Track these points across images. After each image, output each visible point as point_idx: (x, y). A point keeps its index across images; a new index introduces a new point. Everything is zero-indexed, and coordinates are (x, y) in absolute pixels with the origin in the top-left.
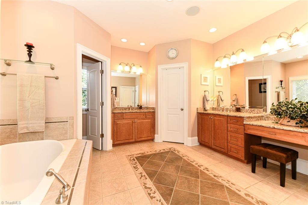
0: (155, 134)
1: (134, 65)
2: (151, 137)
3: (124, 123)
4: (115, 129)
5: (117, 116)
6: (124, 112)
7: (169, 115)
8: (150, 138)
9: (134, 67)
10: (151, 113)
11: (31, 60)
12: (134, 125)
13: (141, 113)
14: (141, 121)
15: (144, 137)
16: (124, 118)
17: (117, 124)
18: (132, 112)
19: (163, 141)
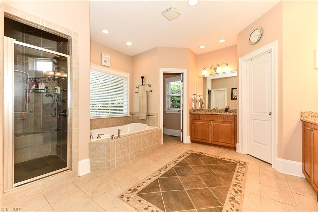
0: (237, 142)
1: (219, 66)
2: (231, 145)
3: (200, 124)
4: (193, 128)
5: (194, 116)
6: (200, 113)
7: (254, 121)
8: (229, 145)
9: (219, 67)
10: (231, 116)
11: (143, 84)
12: (210, 127)
13: (218, 116)
14: (218, 124)
15: (221, 141)
16: (200, 119)
17: (194, 123)
18: (208, 114)
19: (248, 154)
